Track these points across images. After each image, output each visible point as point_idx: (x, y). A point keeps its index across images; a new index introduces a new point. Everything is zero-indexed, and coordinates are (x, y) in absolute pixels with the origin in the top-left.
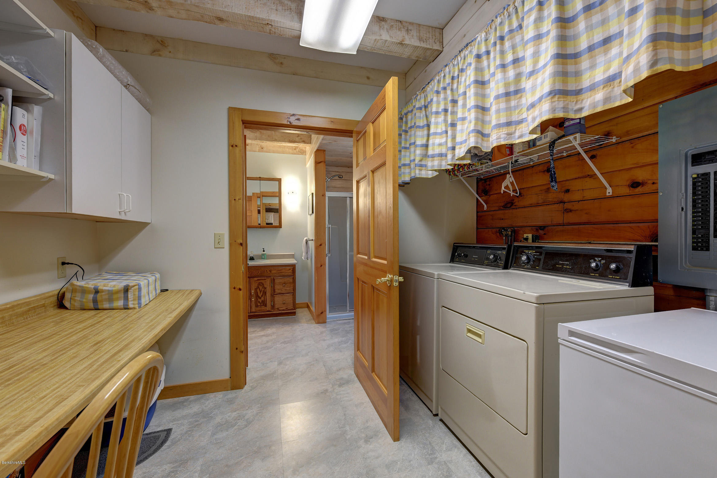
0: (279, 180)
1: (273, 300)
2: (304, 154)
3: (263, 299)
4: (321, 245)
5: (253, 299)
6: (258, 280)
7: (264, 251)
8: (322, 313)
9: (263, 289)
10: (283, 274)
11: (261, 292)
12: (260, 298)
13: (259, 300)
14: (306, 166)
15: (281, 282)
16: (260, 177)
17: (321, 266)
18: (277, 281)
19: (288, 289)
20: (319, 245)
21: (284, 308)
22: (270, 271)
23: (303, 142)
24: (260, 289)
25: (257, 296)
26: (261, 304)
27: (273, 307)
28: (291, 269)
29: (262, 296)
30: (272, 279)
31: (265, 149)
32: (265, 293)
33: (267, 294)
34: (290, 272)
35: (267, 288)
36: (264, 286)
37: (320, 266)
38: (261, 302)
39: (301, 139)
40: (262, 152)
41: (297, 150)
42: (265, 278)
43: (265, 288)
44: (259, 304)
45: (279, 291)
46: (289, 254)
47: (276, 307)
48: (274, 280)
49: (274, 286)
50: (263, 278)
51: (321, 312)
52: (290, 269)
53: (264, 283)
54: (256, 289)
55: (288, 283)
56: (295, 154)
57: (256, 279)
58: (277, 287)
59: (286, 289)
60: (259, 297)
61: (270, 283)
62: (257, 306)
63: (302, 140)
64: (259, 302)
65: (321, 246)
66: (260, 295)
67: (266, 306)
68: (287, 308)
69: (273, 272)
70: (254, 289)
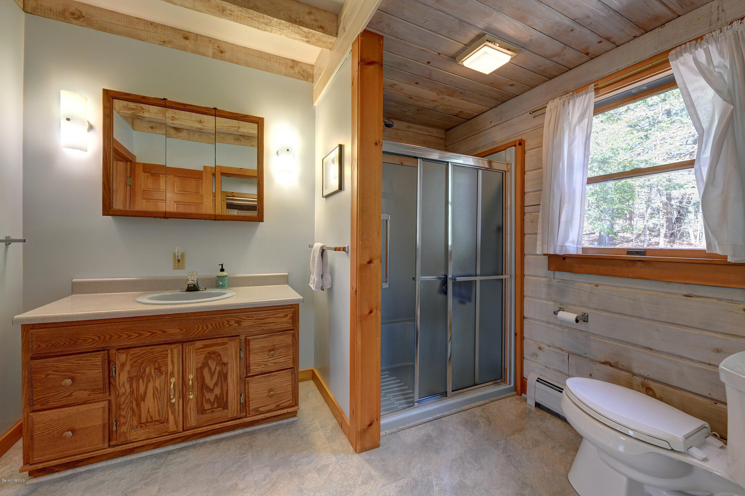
0: (259, 122)
1: (244, 392)
2: (310, 79)
3: (217, 391)
4: (370, 262)
5: (191, 397)
6: (206, 346)
7: (222, 270)
8: (370, 425)
9: (218, 368)
10: (272, 327)
11: (212, 375)
12: (212, 391)
13: (208, 395)
14: (312, 103)
15: (265, 347)
16: (215, 109)
17: (371, 312)
18: (255, 345)
19: (282, 360)
20: (366, 263)
21: (272, 407)
22: (238, 322)
23: (320, 29)
24: (210, 368)
25: (203, 386)
26: (212, 404)
27: (244, 406)
28: (290, 316)
29: (216, 384)
30: (243, 341)
31: (227, 55)
32: (224, 376)
33: (229, 379)
34: (285, 322)
35: (229, 365)
36: (221, 360)
37: (367, 312)
38: (212, 400)
39: (316, 20)
40: (222, 59)
41: (297, 70)
42: (226, 340)
43: (225, 364)
44: (207, 406)
45: (260, 369)
46: (275, 276)
47: (253, 405)
48: (247, 342)
49: (247, 358)
50: (220, 341)
51: (368, 423)
52: (286, 316)
53: (222, 353)
54: (200, 370)
55: (282, 347)
56: (291, 76)
57: (199, 344)
58: (254, 359)
59: (275, 361)
60: (208, 387)
61: (236, 352)
62: (201, 411)
63: (319, 24)
64: (208, 401)
65: (372, 265)
66: (210, 382)
67: (225, 406)
68: (278, 406)
69: (244, 324)
70: (194, 371)
